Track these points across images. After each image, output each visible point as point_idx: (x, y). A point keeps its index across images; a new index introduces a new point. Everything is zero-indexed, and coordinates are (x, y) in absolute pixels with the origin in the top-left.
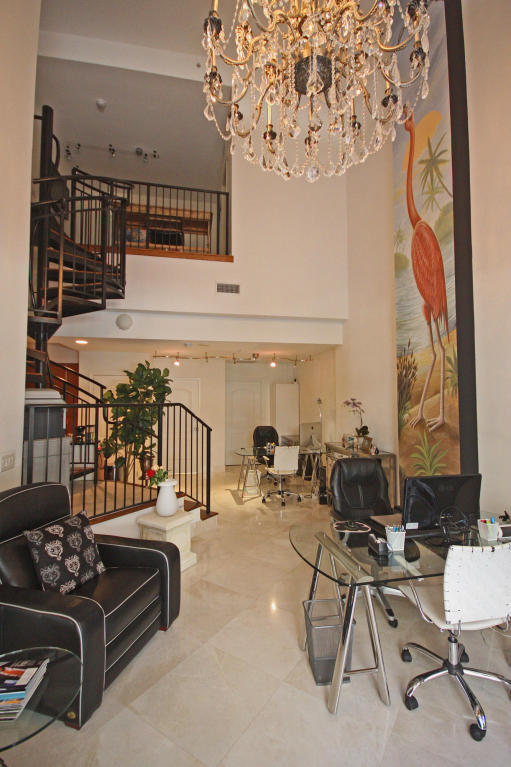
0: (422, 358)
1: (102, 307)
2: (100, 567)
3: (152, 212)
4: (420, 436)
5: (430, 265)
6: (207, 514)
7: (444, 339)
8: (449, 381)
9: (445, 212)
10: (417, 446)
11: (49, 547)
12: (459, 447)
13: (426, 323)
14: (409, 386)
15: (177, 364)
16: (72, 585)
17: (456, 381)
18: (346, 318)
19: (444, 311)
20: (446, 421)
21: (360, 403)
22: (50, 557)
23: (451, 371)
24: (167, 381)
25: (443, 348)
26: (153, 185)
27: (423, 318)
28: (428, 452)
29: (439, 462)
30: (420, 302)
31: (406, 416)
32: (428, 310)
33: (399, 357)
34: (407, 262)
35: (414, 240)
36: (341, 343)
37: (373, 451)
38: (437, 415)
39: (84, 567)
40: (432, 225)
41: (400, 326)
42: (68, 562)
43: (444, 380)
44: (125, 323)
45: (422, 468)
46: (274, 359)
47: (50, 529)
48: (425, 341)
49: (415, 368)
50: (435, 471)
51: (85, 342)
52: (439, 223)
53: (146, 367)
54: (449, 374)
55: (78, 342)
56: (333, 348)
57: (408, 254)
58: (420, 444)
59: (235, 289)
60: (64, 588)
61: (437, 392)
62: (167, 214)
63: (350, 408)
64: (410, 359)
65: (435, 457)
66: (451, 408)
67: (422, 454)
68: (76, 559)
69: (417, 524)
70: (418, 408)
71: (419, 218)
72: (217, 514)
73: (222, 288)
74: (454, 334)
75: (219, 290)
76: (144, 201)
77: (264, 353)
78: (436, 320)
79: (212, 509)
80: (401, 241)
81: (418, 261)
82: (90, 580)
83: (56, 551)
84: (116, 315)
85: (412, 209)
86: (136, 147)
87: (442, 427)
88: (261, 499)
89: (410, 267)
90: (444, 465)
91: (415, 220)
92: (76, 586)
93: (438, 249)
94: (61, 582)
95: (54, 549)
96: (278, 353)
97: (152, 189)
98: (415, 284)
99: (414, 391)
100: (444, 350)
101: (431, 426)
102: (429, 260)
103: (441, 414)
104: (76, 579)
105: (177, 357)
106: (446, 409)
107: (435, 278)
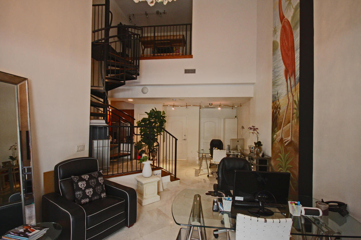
0: (283, 102)
1: (124, 84)
2: (103, 195)
3: (156, 39)
4: (280, 148)
5: (288, 45)
6: (174, 179)
7: (293, 89)
8: (295, 115)
9: (296, 10)
10: (280, 154)
11: (80, 184)
12: (298, 156)
13: (285, 81)
14: (277, 118)
15: (173, 109)
16: (87, 200)
17: (298, 115)
18: (255, 82)
19: (294, 71)
20: (293, 140)
21: (257, 129)
22: (80, 187)
23: (296, 109)
24: (164, 117)
25: (292, 94)
26: (156, 26)
27: (284, 78)
28: (284, 158)
29: (288, 165)
30: (283, 67)
31: (275, 136)
32: (286, 72)
33: (273, 102)
34: (278, 45)
35: (282, 30)
36: (252, 96)
37: (261, 155)
38: (289, 136)
39: (95, 193)
40: (290, 20)
41: (274, 84)
42: (87, 191)
43: (293, 114)
44: (145, 91)
45: (281, 167)
46: (220, 106)
47: (83, 177)
48: (285, 92)
49: (280, 108)
50: (287, 170)
51: (132, 100)
52: (293, 18)
53: (155, 110)
54: (295, 111)
55: (129, 100)
56: (249, 99)
57: (278, 40)
58: (281, 153)
59: (193, 71)
60: (83, 201)
61: (289, 122)
62: (163, 39)
63: (252, 131)
64: (278, 103)
65: (287, 161)
66: (295, 132)
67: (281, 159)
68: (91, 190)
69: (243, 198)
70: (280, 131)
71: (284, 17)
72: (179, 179)
73: (187, 71)
74: (298, 86)
75: (186, 72)
76: (152, 35)
77: (215, 103)
78: (290, 78)
79: (177, 177)
80: (275, 33)
81: (283, 44)
82: (97, 199)
83: (83, 186)
84: (141, 88)
85: (281, 12)
86: (156, 11)
87: (291, 143)
88: (207, 175)
89: (279, 48)
90: (291, 166)
91: (282, 18)
92: (89, 201)
93: (292, 34)
94: (83, 198)
95: (82, 185)
96: (223, 102)
97: (156, 28)
98: (281, 58)
99: (279, 121)
100: (293, 96)
101: (285, 143)
102: (288, 42)
103: (291, 135)
104: (89, 198)
105: (173, 106)
106: (293, 132)
107: (290, 52)
